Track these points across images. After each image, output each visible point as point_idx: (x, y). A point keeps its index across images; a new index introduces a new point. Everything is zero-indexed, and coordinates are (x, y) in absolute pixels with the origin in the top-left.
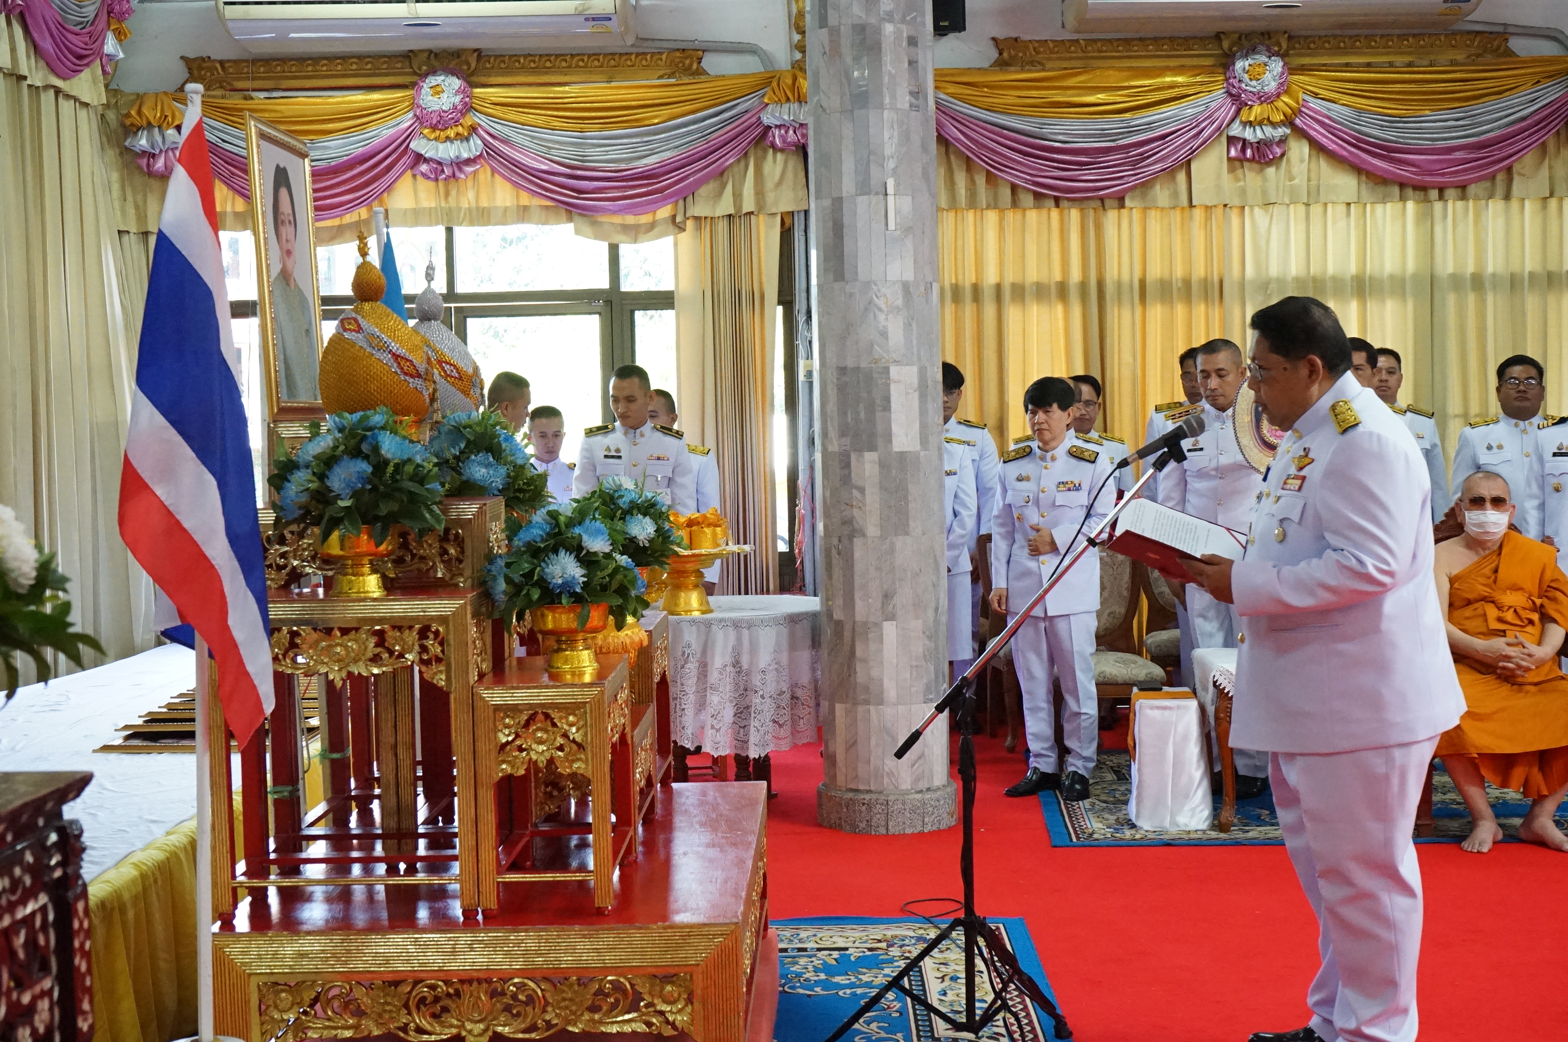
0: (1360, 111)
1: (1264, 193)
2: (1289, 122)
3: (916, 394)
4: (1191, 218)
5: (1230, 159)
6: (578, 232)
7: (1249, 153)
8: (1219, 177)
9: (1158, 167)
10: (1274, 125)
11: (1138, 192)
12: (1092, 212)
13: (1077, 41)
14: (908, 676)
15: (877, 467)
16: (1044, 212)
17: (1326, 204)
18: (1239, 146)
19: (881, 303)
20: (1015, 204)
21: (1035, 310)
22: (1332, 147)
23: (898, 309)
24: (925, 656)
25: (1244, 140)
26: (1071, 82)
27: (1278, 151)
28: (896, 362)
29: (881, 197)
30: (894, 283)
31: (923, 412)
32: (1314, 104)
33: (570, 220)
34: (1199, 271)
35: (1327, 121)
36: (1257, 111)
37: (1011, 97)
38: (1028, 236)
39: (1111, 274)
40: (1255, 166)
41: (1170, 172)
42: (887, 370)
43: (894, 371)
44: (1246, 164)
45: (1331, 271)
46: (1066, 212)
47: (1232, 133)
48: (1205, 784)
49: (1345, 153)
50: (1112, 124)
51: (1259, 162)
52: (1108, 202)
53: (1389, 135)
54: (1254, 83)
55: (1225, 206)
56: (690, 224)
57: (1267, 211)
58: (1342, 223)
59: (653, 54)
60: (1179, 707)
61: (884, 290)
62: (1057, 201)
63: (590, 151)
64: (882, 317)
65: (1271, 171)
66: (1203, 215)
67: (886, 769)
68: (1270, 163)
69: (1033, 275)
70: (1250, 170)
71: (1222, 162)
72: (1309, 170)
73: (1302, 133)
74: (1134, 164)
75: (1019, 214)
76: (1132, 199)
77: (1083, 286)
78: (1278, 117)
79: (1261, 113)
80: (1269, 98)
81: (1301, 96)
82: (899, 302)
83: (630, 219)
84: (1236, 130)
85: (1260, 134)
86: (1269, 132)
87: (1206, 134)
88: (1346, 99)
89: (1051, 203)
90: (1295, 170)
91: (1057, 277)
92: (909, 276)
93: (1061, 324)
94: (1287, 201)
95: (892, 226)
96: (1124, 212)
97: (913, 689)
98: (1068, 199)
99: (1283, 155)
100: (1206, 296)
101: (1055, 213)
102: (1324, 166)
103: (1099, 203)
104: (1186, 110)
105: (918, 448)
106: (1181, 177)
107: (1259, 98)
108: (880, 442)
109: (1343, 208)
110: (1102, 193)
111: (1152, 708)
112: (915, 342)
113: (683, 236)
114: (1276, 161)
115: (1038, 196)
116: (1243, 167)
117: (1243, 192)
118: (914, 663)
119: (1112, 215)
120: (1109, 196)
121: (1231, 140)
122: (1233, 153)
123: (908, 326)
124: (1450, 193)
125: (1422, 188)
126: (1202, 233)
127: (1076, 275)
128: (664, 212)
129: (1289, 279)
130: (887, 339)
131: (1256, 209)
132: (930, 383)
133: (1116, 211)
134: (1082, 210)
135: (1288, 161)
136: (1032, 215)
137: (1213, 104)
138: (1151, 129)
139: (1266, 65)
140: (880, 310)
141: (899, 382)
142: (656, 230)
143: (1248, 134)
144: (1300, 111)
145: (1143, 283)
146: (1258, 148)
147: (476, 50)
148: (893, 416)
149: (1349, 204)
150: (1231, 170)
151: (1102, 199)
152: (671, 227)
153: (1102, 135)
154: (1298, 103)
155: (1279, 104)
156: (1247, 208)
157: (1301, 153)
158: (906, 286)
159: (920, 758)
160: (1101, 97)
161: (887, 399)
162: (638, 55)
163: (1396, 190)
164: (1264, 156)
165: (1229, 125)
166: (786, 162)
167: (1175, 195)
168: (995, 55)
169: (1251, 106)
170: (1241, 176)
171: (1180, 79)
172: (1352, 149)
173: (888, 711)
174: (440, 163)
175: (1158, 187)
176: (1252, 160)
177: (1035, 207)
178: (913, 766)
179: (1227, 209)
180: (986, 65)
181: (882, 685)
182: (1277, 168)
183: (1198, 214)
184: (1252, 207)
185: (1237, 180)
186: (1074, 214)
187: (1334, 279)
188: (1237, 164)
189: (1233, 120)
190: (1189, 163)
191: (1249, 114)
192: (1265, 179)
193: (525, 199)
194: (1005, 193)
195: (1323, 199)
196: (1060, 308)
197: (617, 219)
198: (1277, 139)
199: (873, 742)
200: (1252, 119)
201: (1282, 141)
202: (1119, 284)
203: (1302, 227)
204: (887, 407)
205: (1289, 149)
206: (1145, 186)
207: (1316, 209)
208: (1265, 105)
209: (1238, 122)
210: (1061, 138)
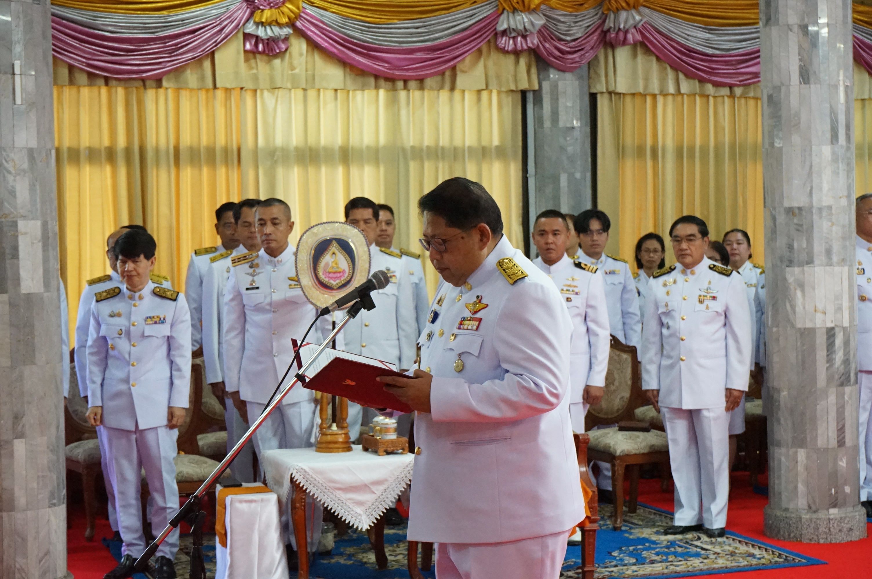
0: (346, 17)
1: (272, 79)
2: (292, 24)
3: (40, 244)
4: (214, 97)
5: (246, 51)
7: (260, 47)
8: (237, 65)
9: (189, 55)
10: (280, 26)
11: (172, 75)
12: (135, 90)
14: (35, 485)
15: (7, 307)
16: (95, 89)
17: (319, 90)
18: (253, 42)
19: (9, 166)
20: (72, 82)
21: (87, 169)
22: (325, 45)
23: (24, 171)
24: (49, 467)
25: (257, 37)
28: (24, 217)
29: (9, 76)
30: (21, 149)
31: (46, 260)
32: (310, 10)
34: (221, 141)
35: (321, 25)
36: (267, 14)
38: (81, 109)
39: (151, 142)
40: (265, 58)
41: (198, 61)
42: (15, 224)
43: (21, 224)
44: (258, 56)
45: (323, 142)
46: (113, 90)
47: (247, 31)
48: (284, 562)
49: (335, 50)
50: (153, 19)
51: (268, 55)
52: (148, 83)
53: (367, 37)
55: (242, 88)
57: (273, 94)
58: (331, 106)
60: (262, 500)
61: (12, 155)
62: (107, 80)
64: (10, 178)
65: (277, 62)
66: (223, 95)
67: (18, 566)
68: (276, 56)
69: (85, 142)
70: (261, 60)
71: (238, 53)
72: (306, 62)
73: (300, 33)
74: (171, 53)
75: (74, 90)
76: (168, 80)
77: (128, 151)
78: (284, 20)
79: (272, 15)
80: (277, 4)
81: (301, 4)
82: (26, 166)
84: (250, 28)
85: (270, 33)
86: (277, 31)
87: (227, 30)
88: (335, 8)
89: (102, 82)
90: (295, 62)
91: (106, 143)
92: (33, 144)
93: (109, 182)
94: (289, 86)
95: (18, 101)
96: (161, 91)
97: (40, 497)
98: (116, 79)
99: (286, 50)
100: (226, 162)
101: (104, 90)
102: (318, 59)
103: (141, 83)
105: (42, 290)
106: (207, 64)
107: (269, 4)
108: (9, 285)
109: (332, 93)
110: (145, 75)
111: (241, 502)
112: (38, 200)
114: (282, 54)
115: (91, 76)
116: (255, 58)
117: (256, 78)
118: (40, 474)
119: (151, 93)
120: (149, 78)
121: (247, 36)
122: (248, 46)
123: (32, 188)
124: (412, 84)
125: (391, 80)
126: (223, 110)
127: (121, 142)
129: (292, 148)
130: (15, 197)
131: (266, 92)
132: (50, 234)
133: (154, 91)
134: (126, 88)
135: (290, 53)
136: (85, 92)
137: (232, 7)
138: (183, 25)
140: (9, 172)
141: (26, 234)
143: (261, 32)
144: (301, 16)
145: (177, 149)
146: (268, 43)
148: (22, 263)
149: (336, 90)
150: (247, 60)
151: (143, 80)
153: (144, 28)
154: (298, 8)
155: (285, 9)
156: (258, 91)
157: (300, 48)
158: (31, 152)
159: (46, 555)
161: (15, 248)
163: (372, 80)
164: (272, 50)
165: (244, 24)
167: (202, 78)
169: (263, 10)
170: (254, 65)
172: (341, 48)
173: (18, 516)
175: (188, 72)
176: (263, 53)
177: (90, 85)
178: (40, 561)
179: (243, 91)
181: (13, 494)
182: (282, 60)
183: (220, 94)
184: (262, 90)
185: (251, 68)
186: (120, 92)
187: (325, 149)
188: (251, 55)
189: (247, 20)
190: (213, 54)
191: (261, 17)
192: (272, 68)
194: (64, 72)
195: (317, 86)
196: (108, 169)
198: (283, 37)
199: (6, 543)
200: (263, 20)
201: (286, 39)
202: (157, 150)
203: (301, 107)
204: (15, 256)
205: (291, 45)
206: (178, 71)
207: (312, 93)
208: (273, 10)
209: (252, 22)
210: (110, 28)
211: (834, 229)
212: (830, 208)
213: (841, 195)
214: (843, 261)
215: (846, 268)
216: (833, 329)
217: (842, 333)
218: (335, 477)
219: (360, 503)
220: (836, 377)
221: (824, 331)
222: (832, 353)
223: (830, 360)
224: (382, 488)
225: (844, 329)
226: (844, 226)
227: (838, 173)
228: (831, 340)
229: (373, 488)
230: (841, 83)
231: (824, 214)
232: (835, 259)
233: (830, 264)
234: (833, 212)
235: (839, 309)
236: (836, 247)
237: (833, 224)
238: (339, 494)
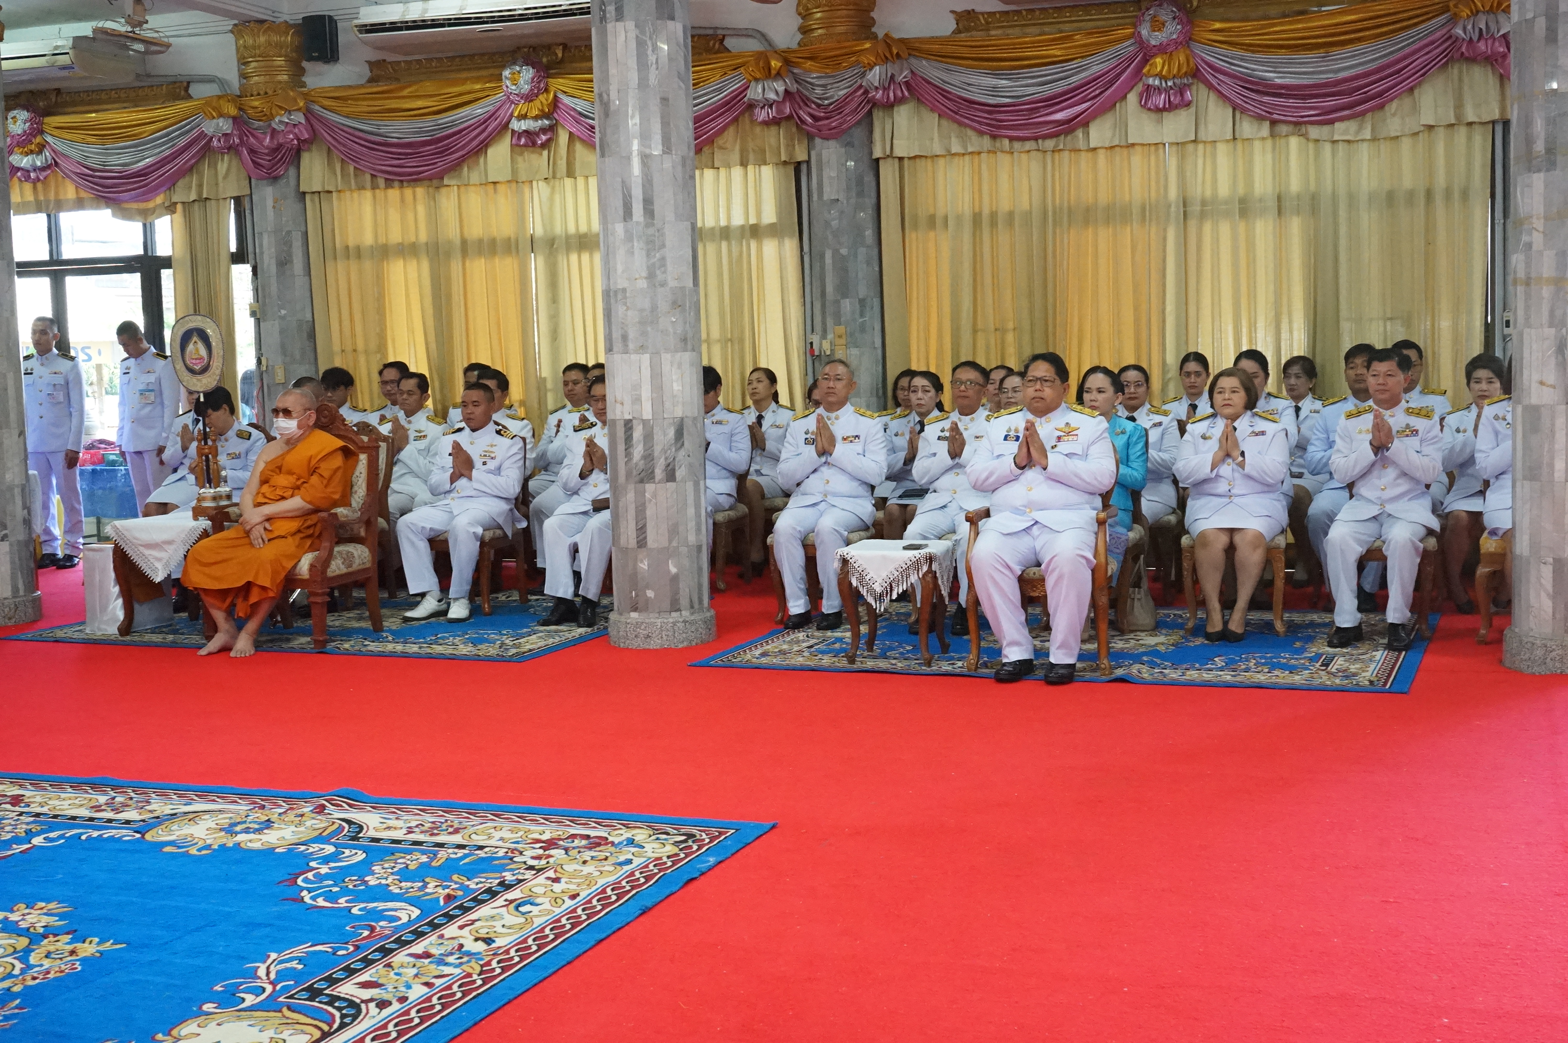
5: (512, 146)
6: (114, 215)
7: (523, 141)
9: (459, 154)
10: (536, 118)
13: (420, 60)
16: (399, 191)
18: (515, 136)
26: (405, 92)
27: (544, 138)
33: (108, 207)
37: (363, 106)
40: (531, 150)
44: (524, 150)
46: (412, 190)
47: (513, 128)
50: (428, 123)
51: (534, 147)
52: (433, 182)
54: (514, 87)
56: (179, 207)
57: (547, 185)
59: (157, 86)
62: (401, 182)
63: (110, 158)
65: (544, 153)
68: (542, 147)
69: (395, 238)
70: (526, 153)
74: (441, 153)
76: (448, 179)
77: (428, 246)
78: (535, 112)
83: (142, 206)
84: (516, 125)
87: (490, 129)
89: (396, 184)
91: (412, 238)
93: (416, 275)
96: (446, 188)
98: (409, 181)
99: (550, 140)
100: (505, 252)
103: (428, 183)
104: (479, 110)
110: (426, 175)
113: (174, 216)
114: (546, 146)
115: (389, 180)
116: (522, 152)
119: (441, 192)
120: (430, 178)
121: (512, 131)
122: (514, 141)
127: (423, 237)
128: (159, 200)
129: (569, 236)
131: (540, 183)
134: (419, 188)
136: (389, 194)
138: (454, 126)
139: (519, 72)
142: (157, 211)
145: (464, 242)
146: (528, 136)
147: (56, 89)
151: (426, 180)
152: (164, 211)
153: (420, 132)
155: (537, 103)
156: (533, 182)
160: (420, 103)
162: (149, 87)
164: (536, 142)
166: (230, 161)
168: (367, 73)
169: (518, 105)
170: (520, 158)
171: (478, 86)
174: (28, 171)
175: (465, 169)
176: (526, 145)
180: (363, 81)
182: (548, 151)
184: (537, 182)
185: (518, 162)
188: (520, 149)
190: (484, 149)
193: (83, 194)
194: (368, 179)
196: (414, 262)
197: (134, 206)
198: (537, 129)
201: (546, 130)
202: (448, 244)
206: (454, 168)
208: (526, 104)
210: (395, 135)
211: (629, 313)
212: (624, 290)
213: (637, 276)
214: (642, 348)
215: (647, 356)
216: (630, 421)
217: (641, 427)
218: (137, 535)
219: (159, 560)
220: (635, 473)
221: (622, 423)
222: (629, 447)
223: (628, 454)
224: (172, 547)
225: (645, 422)
226: (642, 310)
227: (633, 253)
228: (629, 433)
229: (166, 547)
230: (635, 153)
231: (620, 297)
232: (631, 346)
233: (626, 352)
234: (628, 295)
235: (637, 400)
236: (632, 334)
237: (628, 309)
238: (141, 549)
